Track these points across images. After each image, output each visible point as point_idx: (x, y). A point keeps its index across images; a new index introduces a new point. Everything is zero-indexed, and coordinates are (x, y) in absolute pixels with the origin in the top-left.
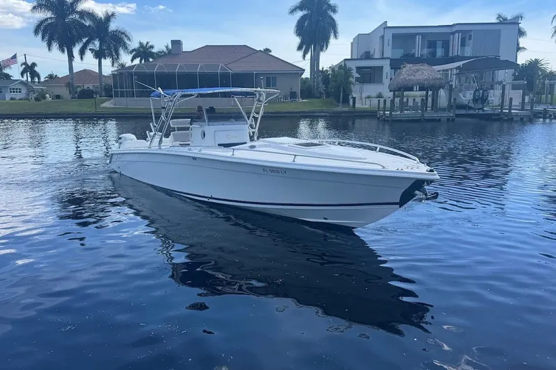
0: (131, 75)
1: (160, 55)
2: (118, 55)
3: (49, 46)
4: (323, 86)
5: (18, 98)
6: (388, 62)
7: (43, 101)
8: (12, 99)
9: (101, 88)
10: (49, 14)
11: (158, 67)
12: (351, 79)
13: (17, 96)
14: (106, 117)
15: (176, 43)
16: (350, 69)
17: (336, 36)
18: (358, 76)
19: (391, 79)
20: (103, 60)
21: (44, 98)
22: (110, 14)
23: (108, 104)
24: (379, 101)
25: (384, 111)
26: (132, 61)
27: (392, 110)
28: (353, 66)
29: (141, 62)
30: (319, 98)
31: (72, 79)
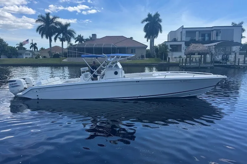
0: (75, 48)
1: (87, 40)
2: (70, 40)
3: (42, 36)
4: (156, 53)
6: (184, 43)
7: (39, 59)
8: (26, 58)
9: (63, 53)
10: (42, 23)
11: (86, 45)
12: (168, 50)
13: (28, 56)
14: (63, 65)
15: (94, 35)
16: (167, 46)
17: (161, 32)
18: (171, 48)
19: (185, 50)
20: (64, 42)
21: (39, 57)
23: (65, 60)
24: (180, 59)
25: (182, 63)
26: (75, 42)
27: (186, 63)
28: (169, 44)
29: (79, 43)
30: (154, 58)
31: (51, 50)
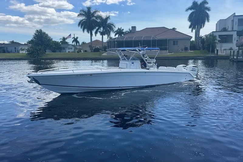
0: (114, 42)
1: (126, 33)
2: (109, 33)
3: (84, 30)
4: (201, 44)
5: (71, 52)
6: (236, 32)
7: (80, 53)
8: (69, 52)
9: (102, 47)
10: (84, 18)
11: (126, 38)
12: (216, 41)
13: (71, 51)
14: (103, 59)
15: (134, 28)
16: (215, 36)
17: (208, 21)
18: (220, 39)
19: (237, 41)
20: (104, 36)
21: (81, 51)
22: (108, 16)
23: (105, 54)
24: (231, 51)
25: (234, 56)
26: (115, 36)
28: (217, 34)
29: (119, 36)
30: (199, 50)
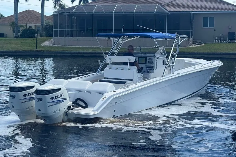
0: (71, 15)
9: (42, 27)
14: (43, 55)
23: (48, 44)
29: (80, 3)
31: (16, 19)
